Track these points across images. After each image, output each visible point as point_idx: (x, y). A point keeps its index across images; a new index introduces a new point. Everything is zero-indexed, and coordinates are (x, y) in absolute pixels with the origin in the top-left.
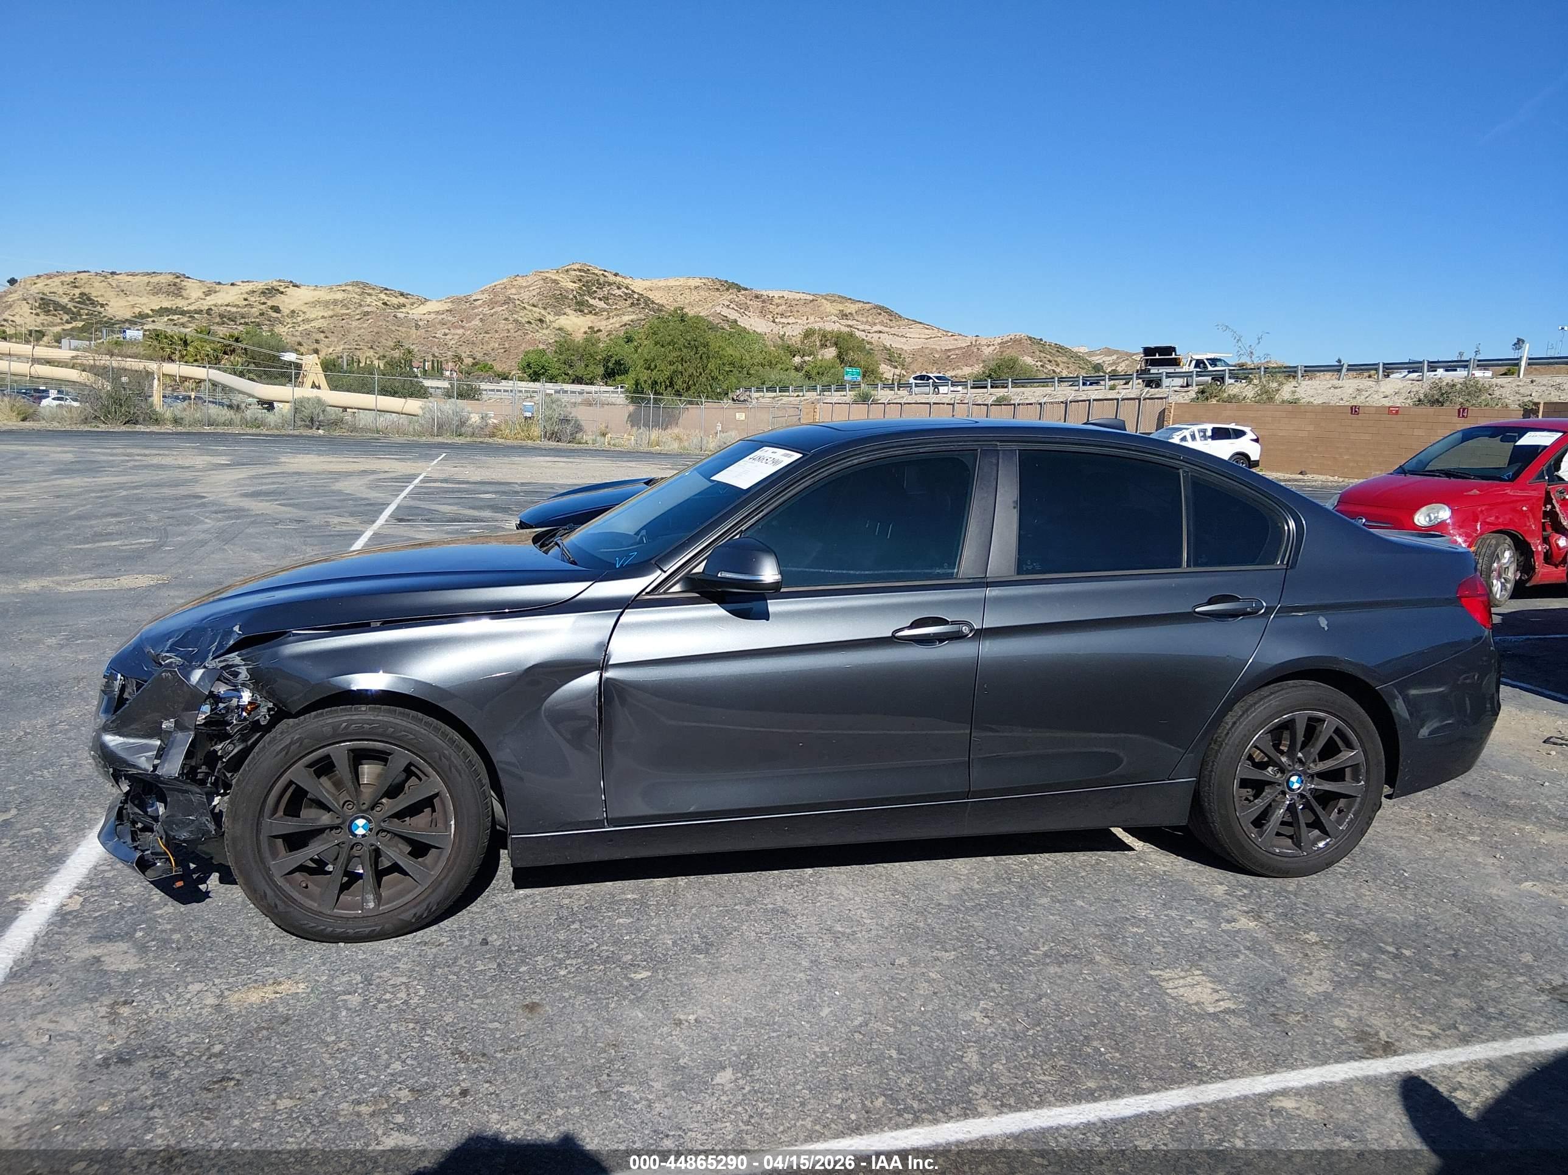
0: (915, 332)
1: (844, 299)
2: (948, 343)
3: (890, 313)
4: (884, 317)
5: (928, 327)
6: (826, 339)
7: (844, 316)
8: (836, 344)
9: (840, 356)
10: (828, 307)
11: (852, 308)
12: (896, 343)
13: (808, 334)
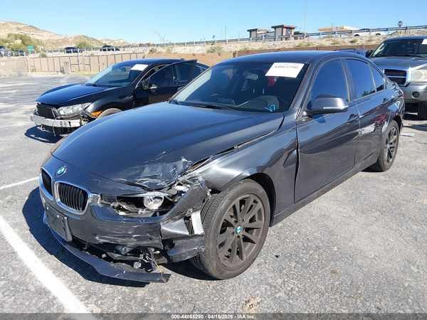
0: (45, 34)
1: (17, 23)
2: (56, 38)
3: (35, 28)
4: (33, 29)
5: (50, 33)
6: (16, 37)
7: (19, 29)
8: (21, 39)
9: (23, 42)
10: (12, 26)
11: (22, 26)
12: (40, 38)
13: (9, 35)
